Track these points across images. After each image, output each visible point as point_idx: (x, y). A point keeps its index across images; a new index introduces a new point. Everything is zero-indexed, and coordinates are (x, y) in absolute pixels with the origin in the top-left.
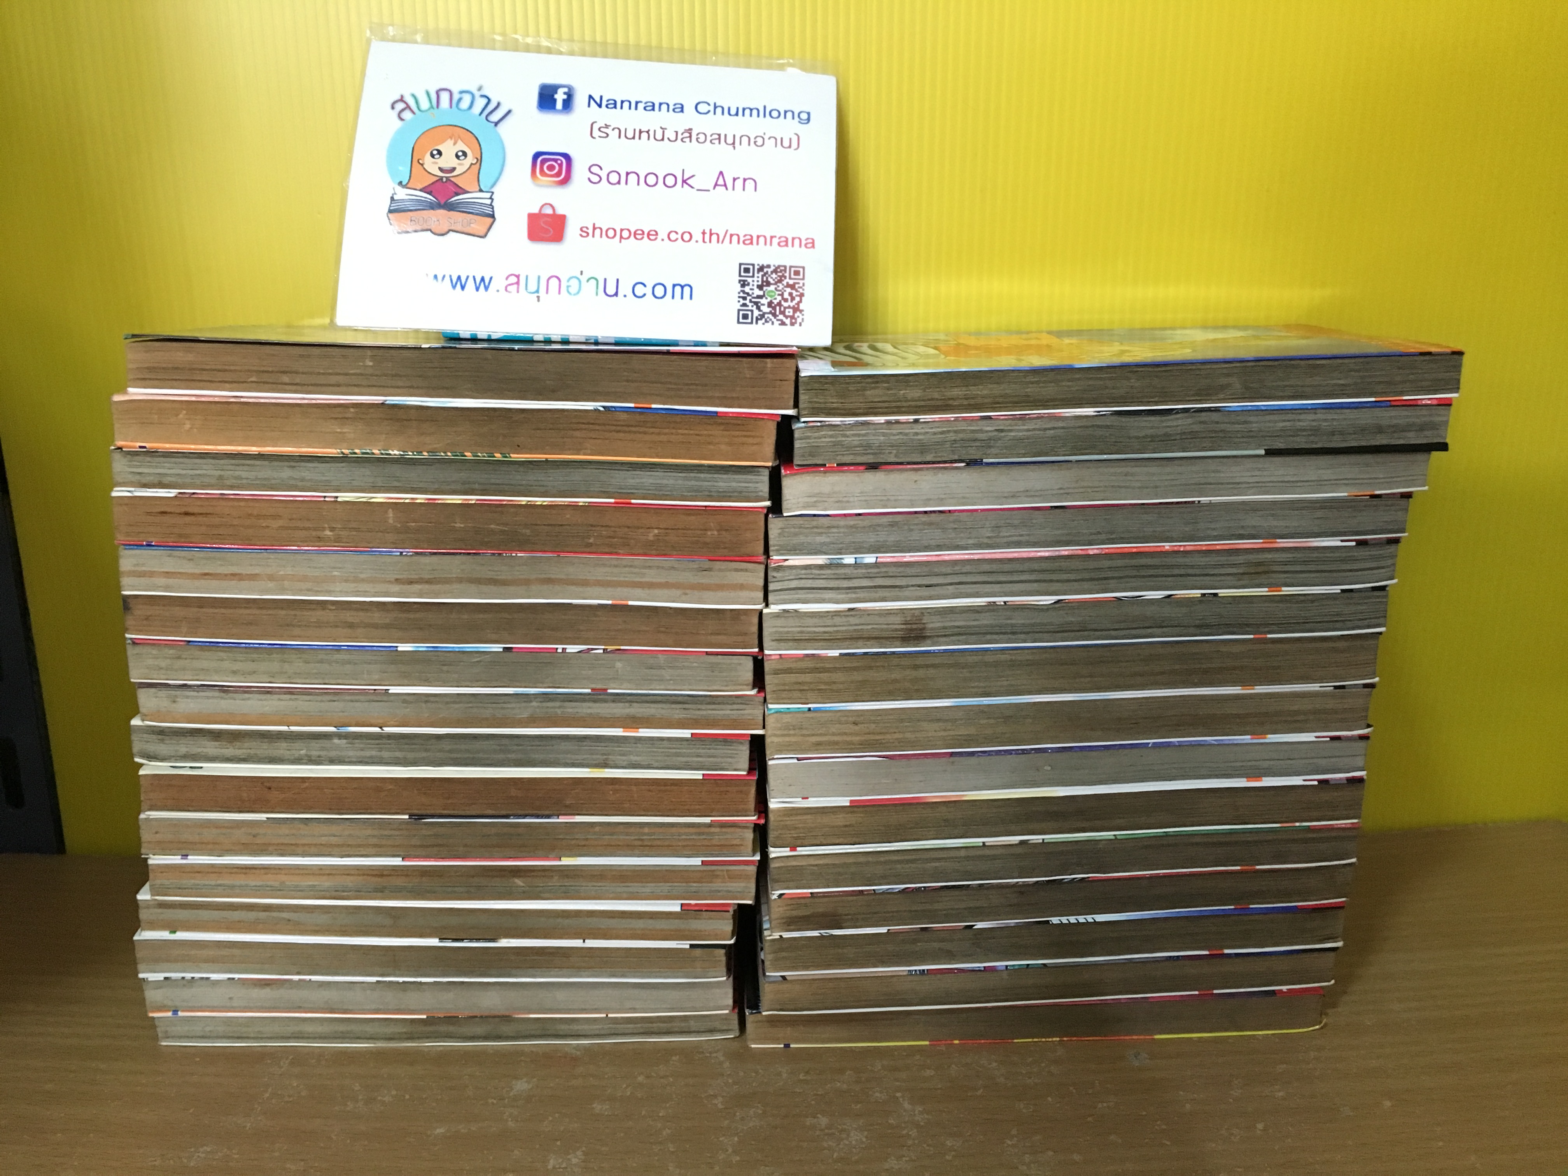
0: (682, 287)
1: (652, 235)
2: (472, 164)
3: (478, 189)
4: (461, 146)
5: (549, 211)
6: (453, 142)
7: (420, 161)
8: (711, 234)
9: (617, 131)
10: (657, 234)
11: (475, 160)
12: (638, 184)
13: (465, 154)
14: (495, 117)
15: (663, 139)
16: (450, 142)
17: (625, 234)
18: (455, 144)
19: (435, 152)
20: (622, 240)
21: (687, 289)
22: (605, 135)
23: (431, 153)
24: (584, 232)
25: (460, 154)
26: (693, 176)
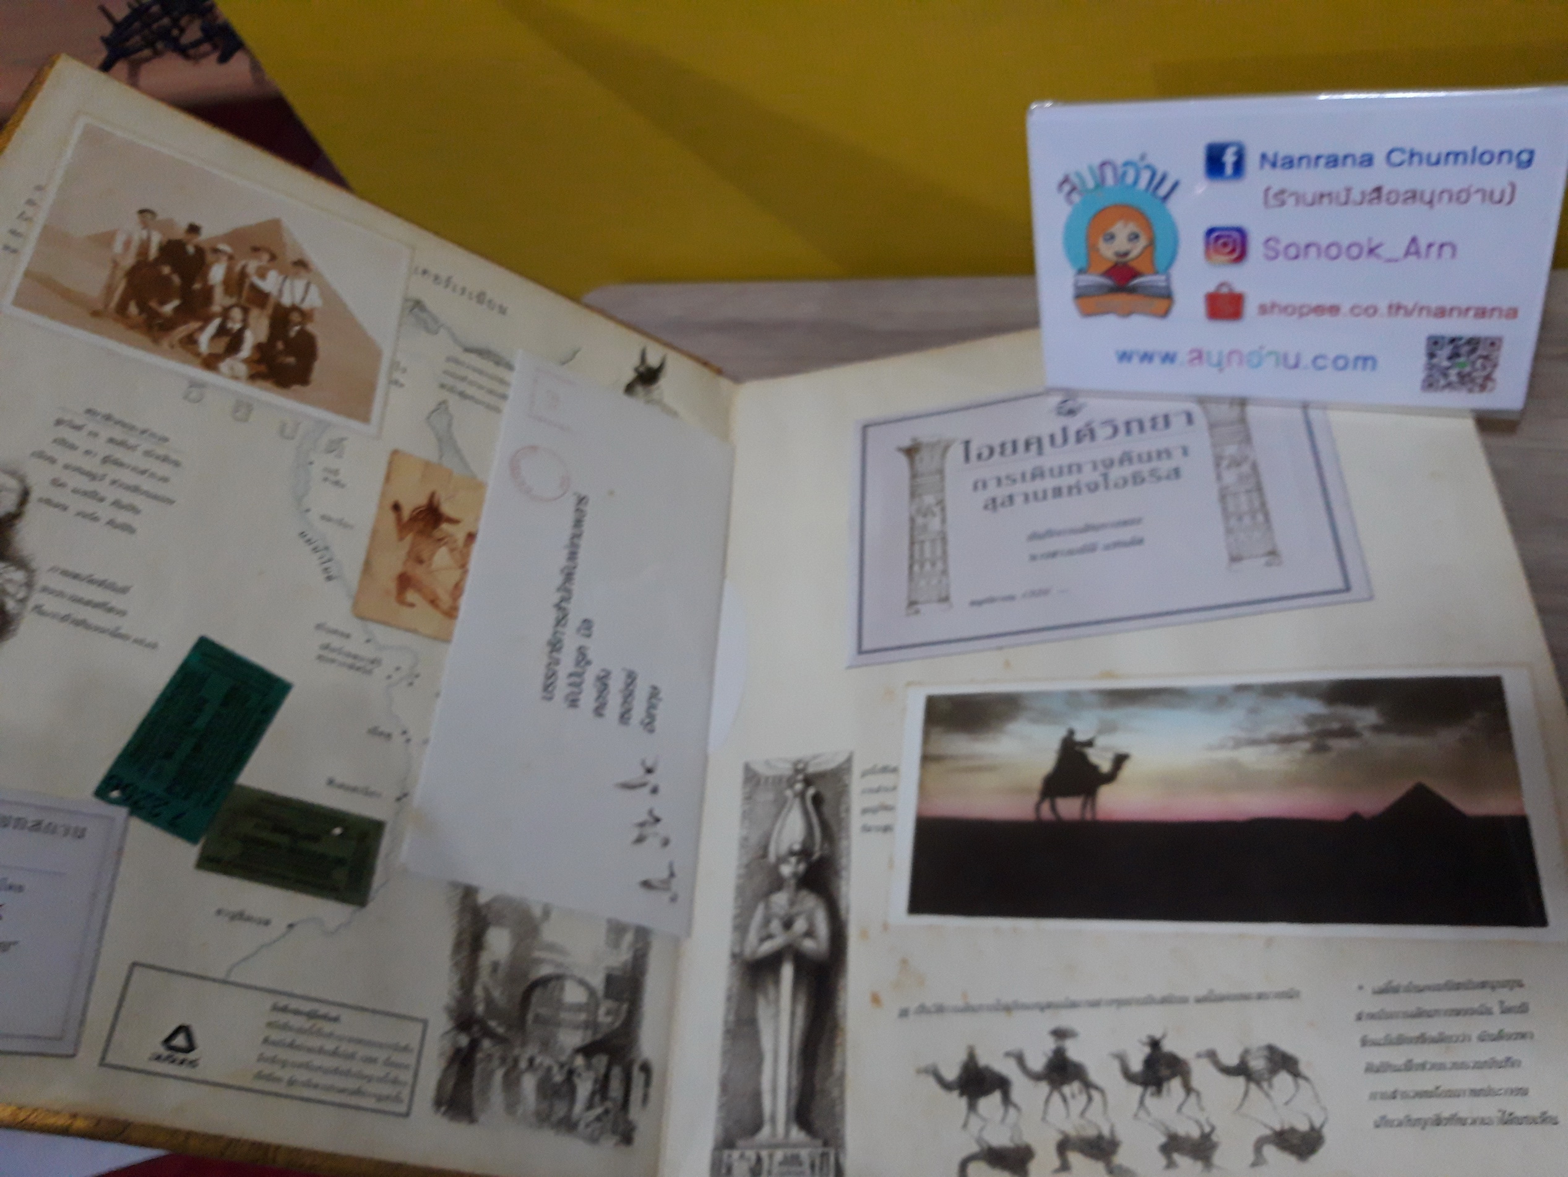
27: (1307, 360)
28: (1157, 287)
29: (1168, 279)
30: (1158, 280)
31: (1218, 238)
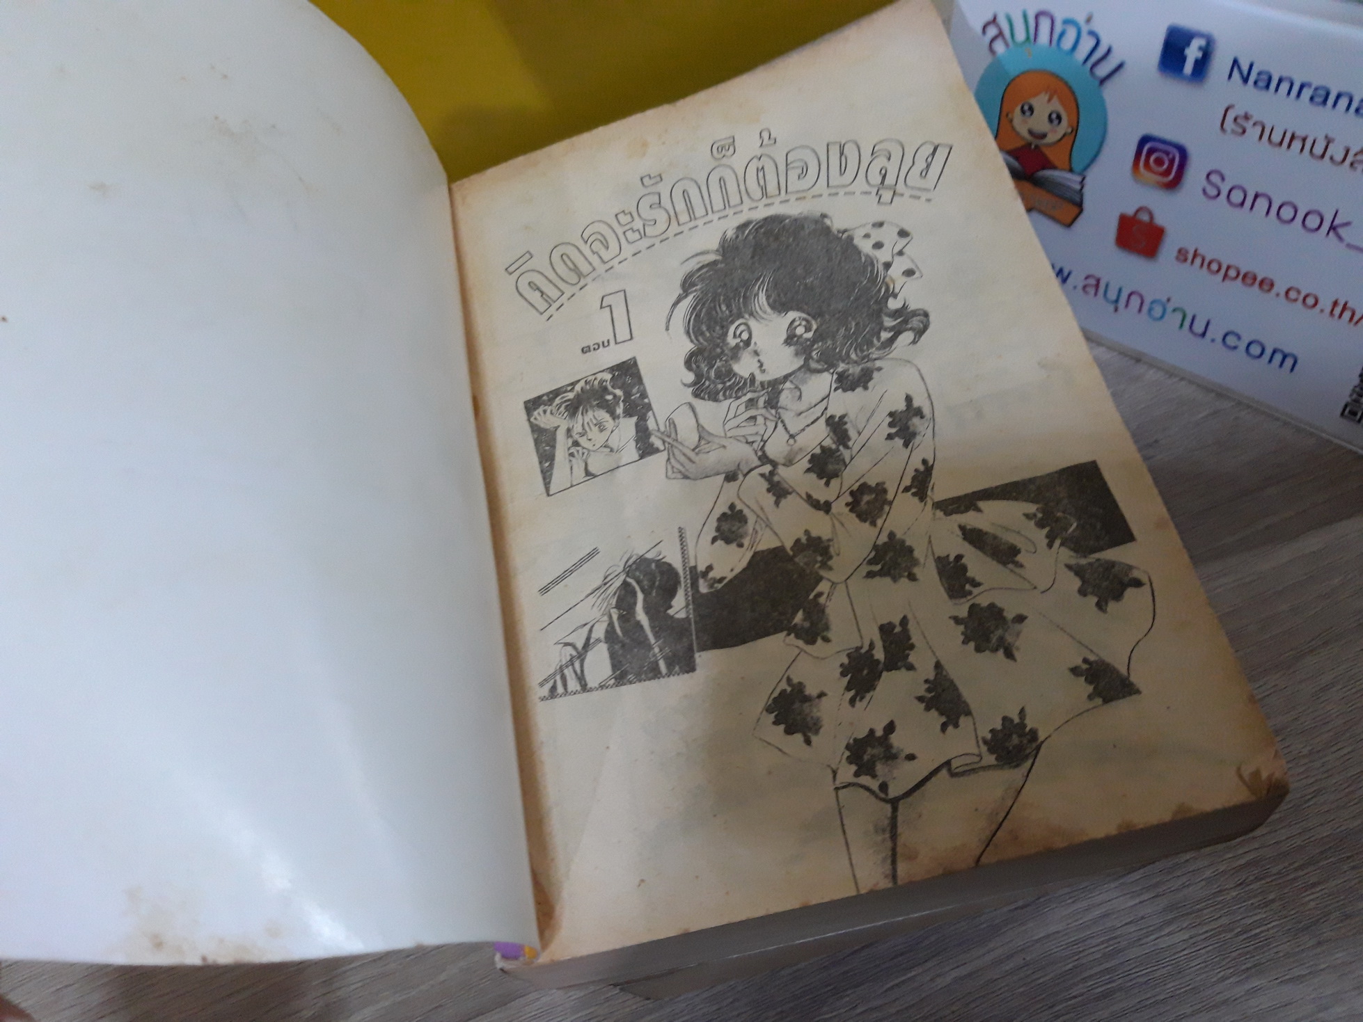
0: (1285, 357)
1: (1266, 285)
2: (1064, 135)
3: (1068, 167)
4: (1056, 106)
5: (1145, 217)
6: (1047, 98)
7: (1010, 116)
8: (1345, 308)
9: (1259, 129)
10: (1272, 285)
11: (1070, 130)
12: (1268, 212)
13: (1059, 118)
14: (1102, 71)
15: (1323, 156)
16: (1044, 97)
17: (1232, 273)
18: (1049, 100)
19: (1026, 108)
20: (1227, 282)
21: (1289, 362)
22: (1240, 130)
23: (1022, 107)
24: (1182, 255)
25: (1054, 116)
26: (1347, 224)
27: (1216, 332)
28: (1069, 188)
29: (1082, 183)
30: (1072, 180)
31: (1151, 151)
